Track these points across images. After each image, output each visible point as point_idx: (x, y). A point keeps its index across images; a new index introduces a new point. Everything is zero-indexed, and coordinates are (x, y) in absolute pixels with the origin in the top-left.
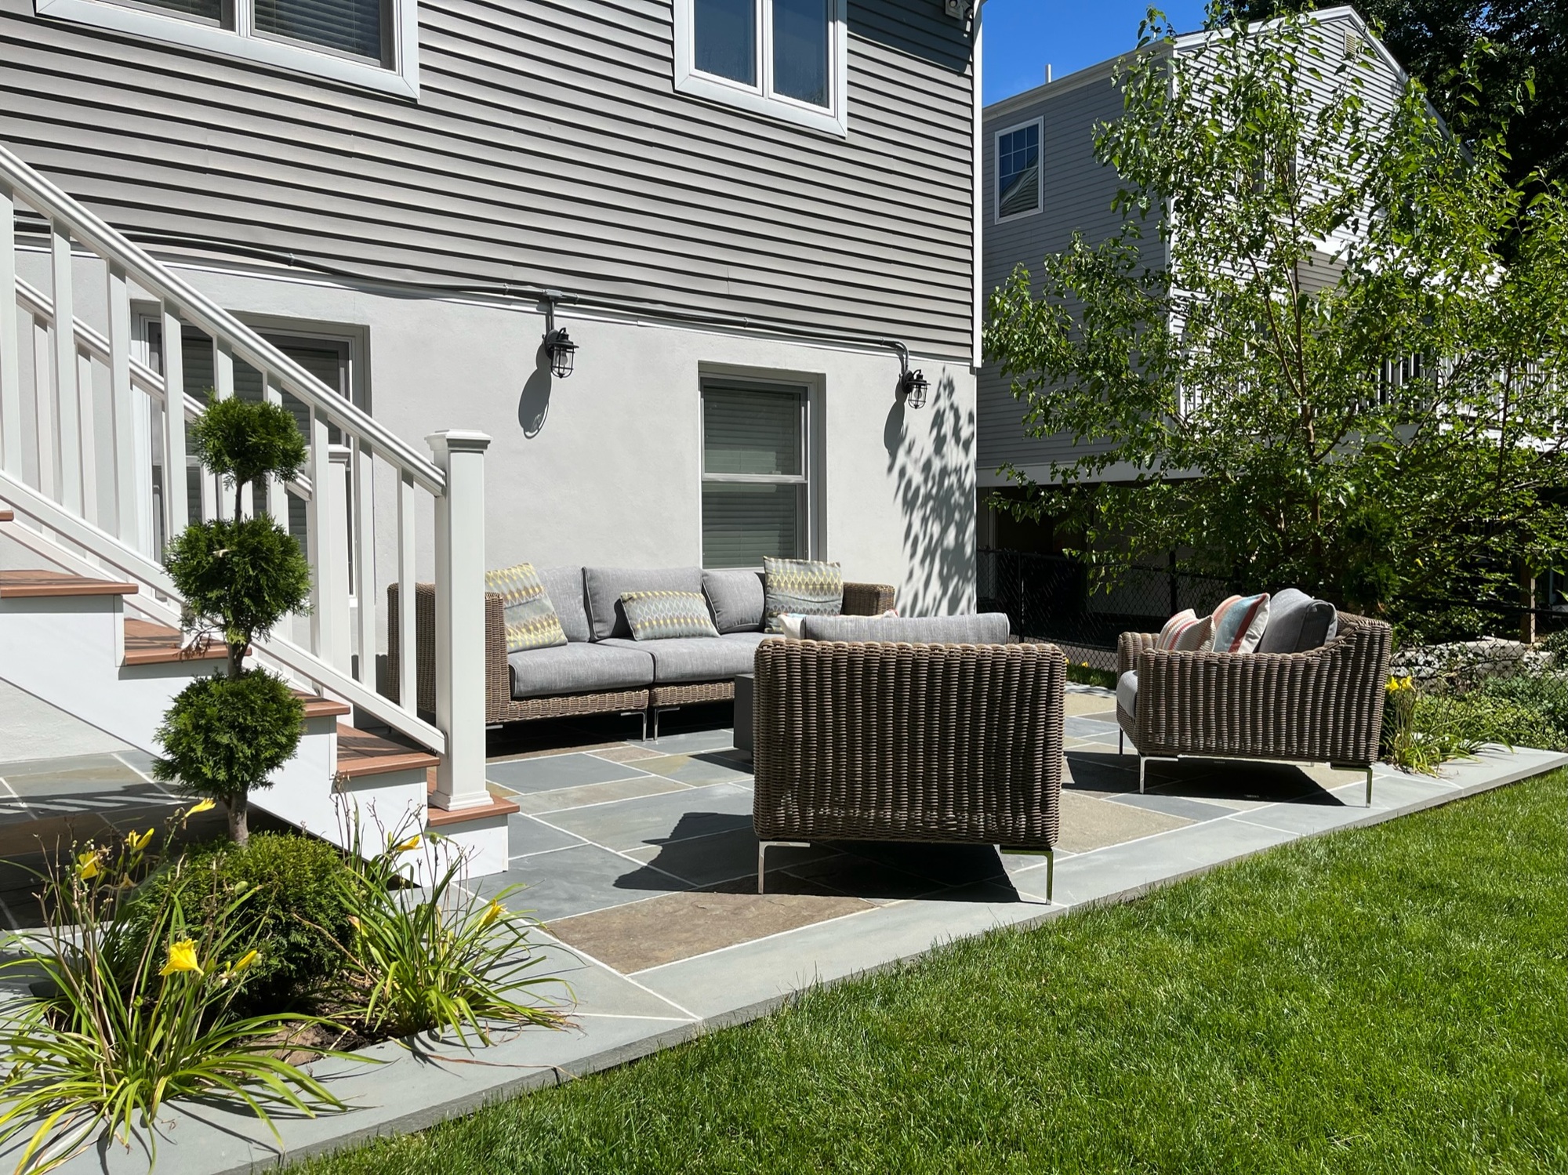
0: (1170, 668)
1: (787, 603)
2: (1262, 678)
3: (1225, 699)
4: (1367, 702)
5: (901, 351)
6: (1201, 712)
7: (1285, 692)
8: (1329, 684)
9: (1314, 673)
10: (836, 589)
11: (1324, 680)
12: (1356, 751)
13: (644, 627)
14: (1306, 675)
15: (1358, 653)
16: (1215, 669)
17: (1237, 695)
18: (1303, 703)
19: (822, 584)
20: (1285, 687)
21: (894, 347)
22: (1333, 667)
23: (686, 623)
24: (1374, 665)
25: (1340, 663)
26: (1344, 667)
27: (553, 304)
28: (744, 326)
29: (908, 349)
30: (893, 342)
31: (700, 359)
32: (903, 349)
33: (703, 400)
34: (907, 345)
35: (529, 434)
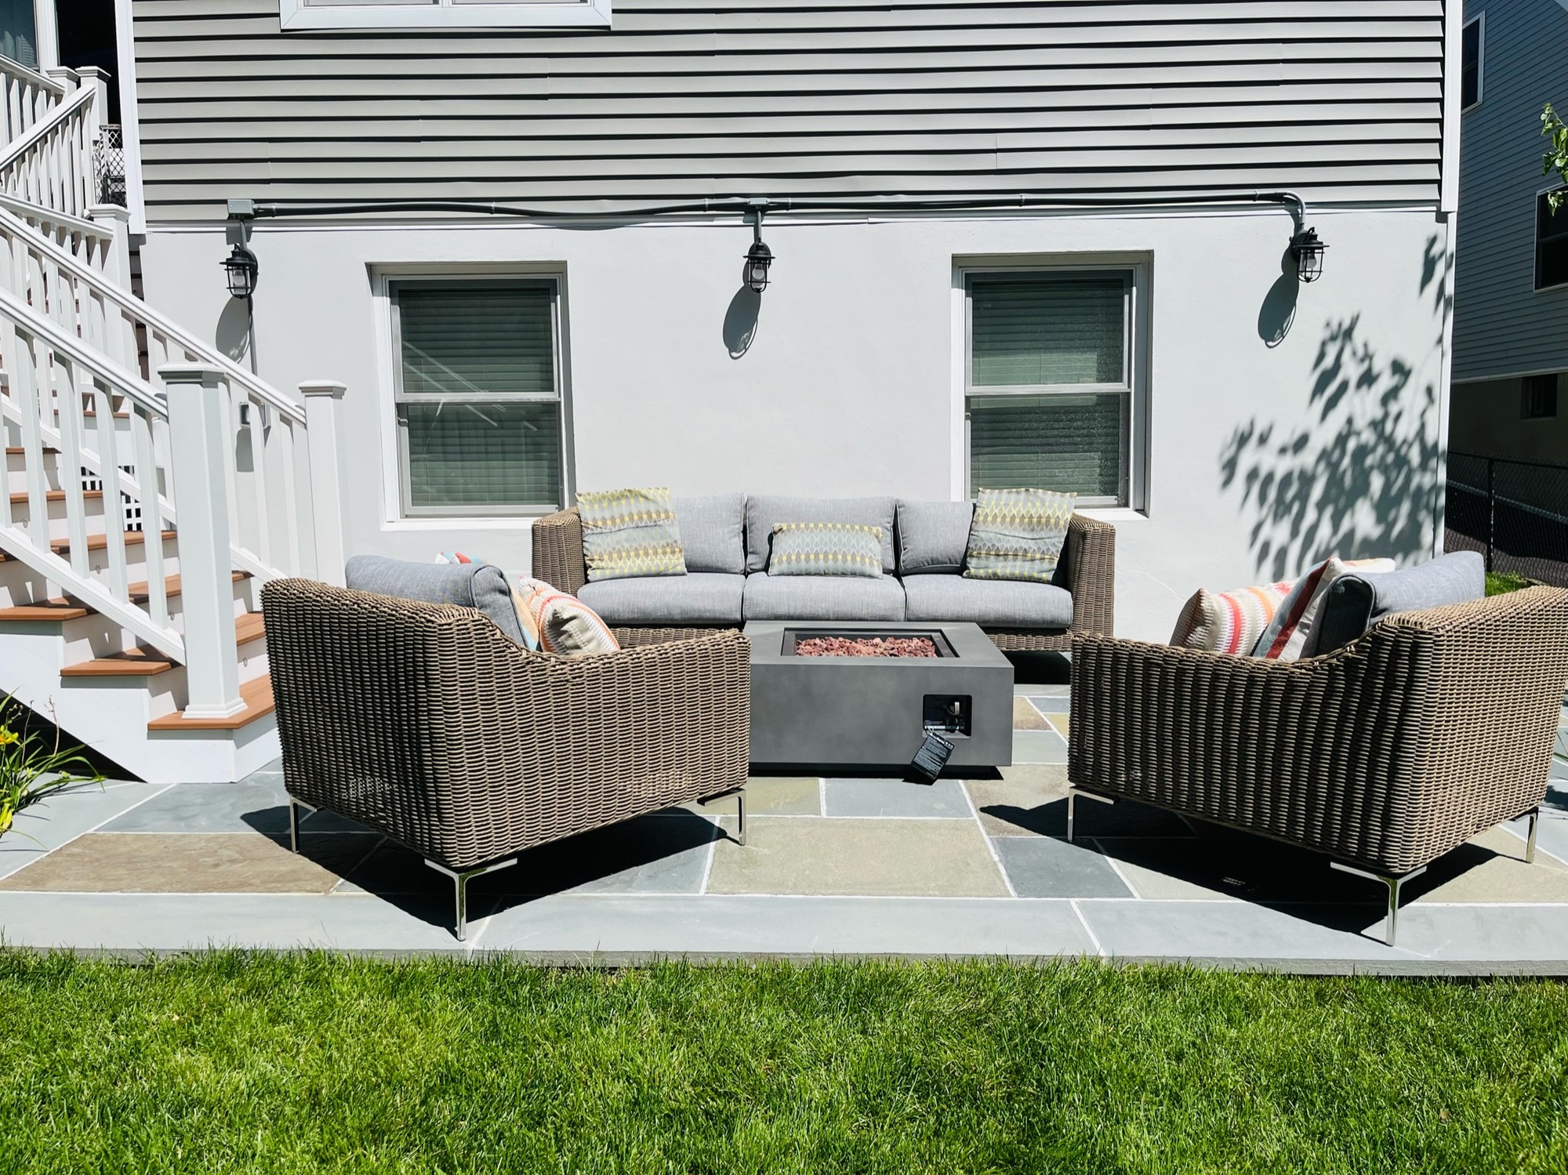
0: (1099, 663)
1: (990, 540)
2: (1221, 695)
3: (1170, 721)
4: (1385, 760)
5: (1293, 205)
6: (1138, 735)
7: (1255, 723)
8: (1323, 720)
9: (1300, 697)
10: (1057, 524)
11: (1316, 710)
12: (1363, 842)
13: (780, 562)
14: (1286, 700)
15: (1372, 671)
16: (1156, 672)
17: (1186, 717)
18: (1280, 745)
19: (1040, 517)
20: (1255, 714)
21: (1279, 200)
22: (1330, 692)
23: (835, 559)
24: (1398, 695)
25: (1341, 685)
26: (1349, 692)
27: (759, 213)
28: (1021, 205)
29: (1303, 201)
30: (1276, 194)
31: (955, 252)
32: (1296, 203)
33: (970, 300)
34: (1304, 195)
35: (734, 354)
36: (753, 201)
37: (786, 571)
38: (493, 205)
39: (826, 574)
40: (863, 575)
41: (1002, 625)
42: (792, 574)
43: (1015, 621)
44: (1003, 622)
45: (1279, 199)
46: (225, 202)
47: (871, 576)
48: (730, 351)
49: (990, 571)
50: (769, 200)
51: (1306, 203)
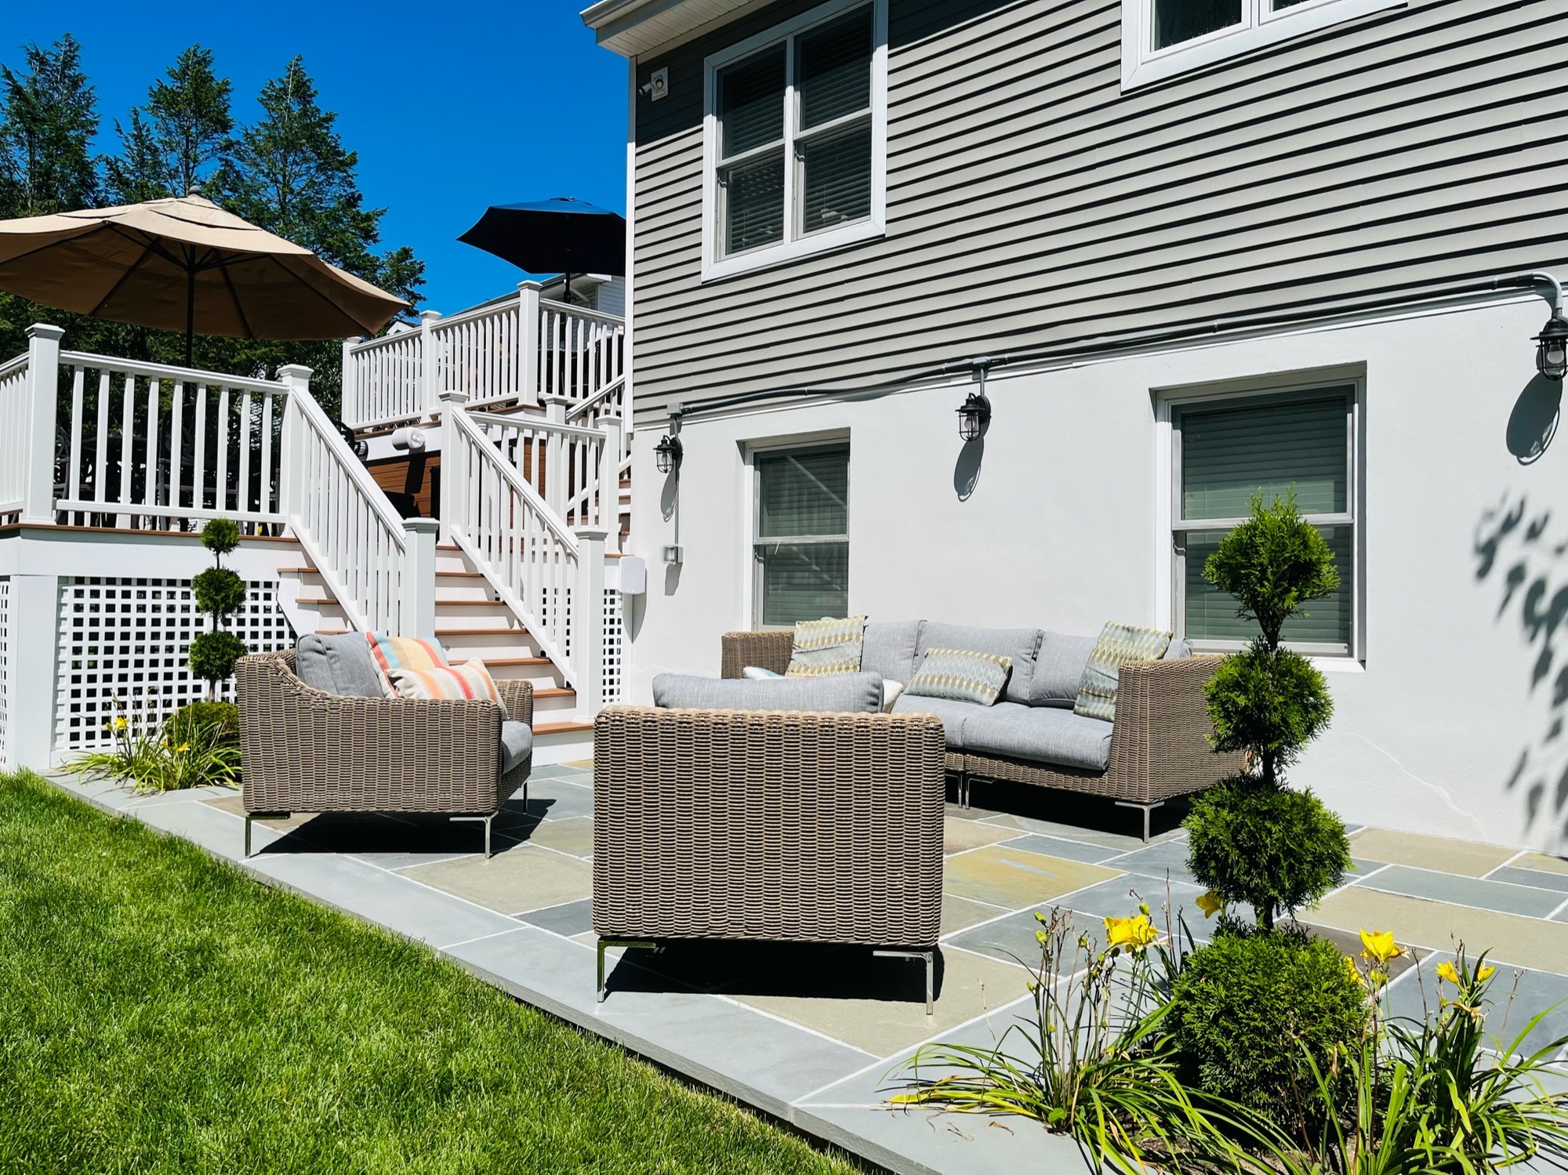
5: (1545, 288)
21: (1527, 284)
27: (982, 371)
28: (1215, 332)
29: (1557, 282)
30: (1519, 277)
31: (1151, 386)
32: (1547, 284)
33: (1179, 433)
34: (1555, 275)
35: (962, 497)
36: (976, 361)
37: (914, 691)
38: (806, 389)
39: (944, 697)
40: (974, 701)
41: (1041, 760)
42: (918, 694)
43: (1047, 756)
44: (1040, 756)
45: (1526, 282)
46: (665, 407)
47: (980, 703)
48: (959, 495)
49: (1086, 710)
50: (989, 358)
51: (1561, 284)
